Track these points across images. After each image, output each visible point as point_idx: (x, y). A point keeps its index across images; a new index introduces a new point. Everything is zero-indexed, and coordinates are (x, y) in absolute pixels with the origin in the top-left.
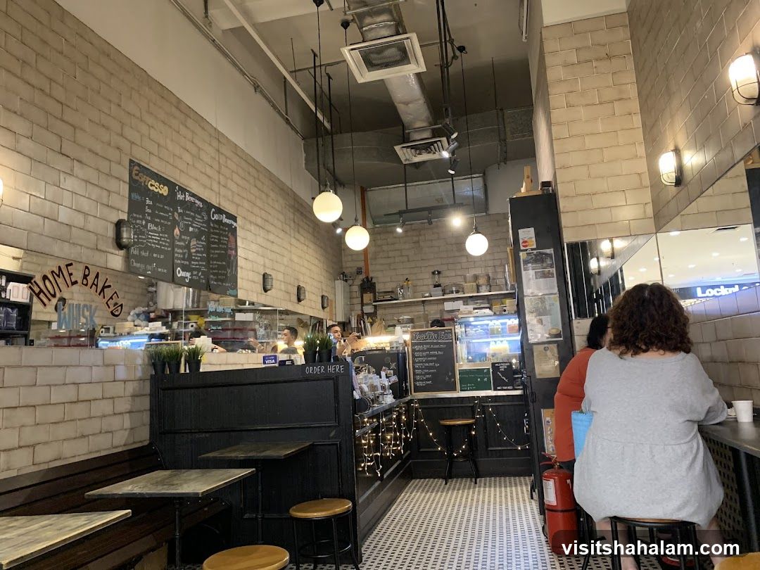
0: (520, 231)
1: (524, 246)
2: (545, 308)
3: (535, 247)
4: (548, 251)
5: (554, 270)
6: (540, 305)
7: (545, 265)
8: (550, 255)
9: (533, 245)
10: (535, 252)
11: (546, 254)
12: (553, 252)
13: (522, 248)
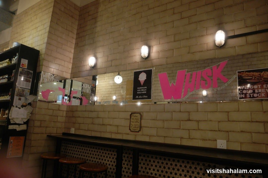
0: (22, 60)
1: (22, 66)
2: (24, 94)
3: (26, 68)
4: (31, 71)
5: (31, 80)
6: (22, 92)
7: (28, 76)
8: (31, 73)
9: (25, 67)
10: (26, 70)
11: (30, 72)
12: (32, 72)
13: (21, 66)
